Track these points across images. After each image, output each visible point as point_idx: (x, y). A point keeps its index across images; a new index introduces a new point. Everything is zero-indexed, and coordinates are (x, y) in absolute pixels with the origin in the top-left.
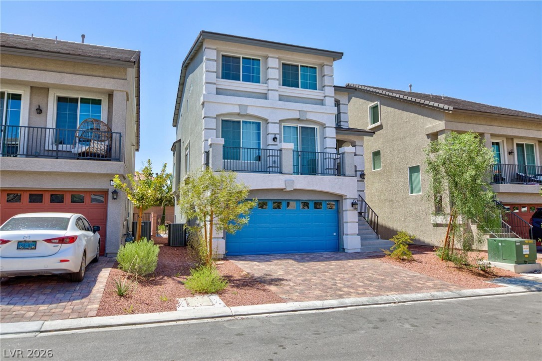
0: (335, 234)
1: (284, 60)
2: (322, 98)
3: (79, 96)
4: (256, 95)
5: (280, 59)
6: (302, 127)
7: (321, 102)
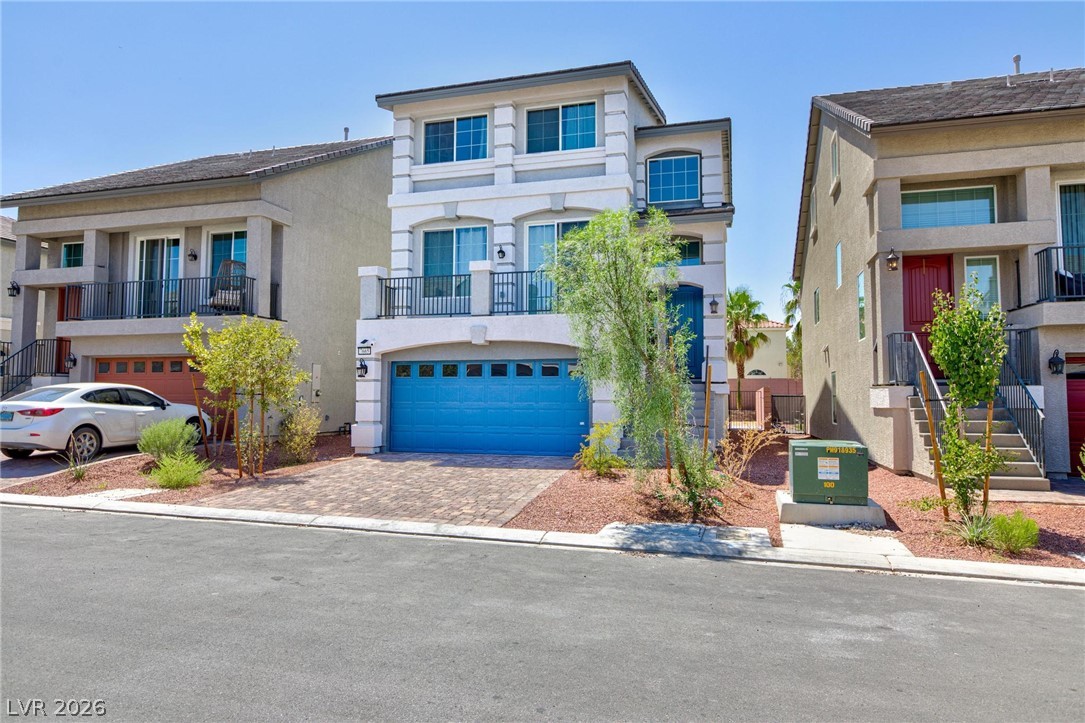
0: (582, 423)
1: (530, 104)
2: (601, 161)
3: (232, 230)
4: (476, 180)
5: (516, 107)
6: (564, 224)
7: (600, 169)
